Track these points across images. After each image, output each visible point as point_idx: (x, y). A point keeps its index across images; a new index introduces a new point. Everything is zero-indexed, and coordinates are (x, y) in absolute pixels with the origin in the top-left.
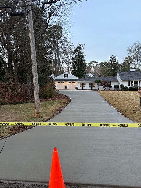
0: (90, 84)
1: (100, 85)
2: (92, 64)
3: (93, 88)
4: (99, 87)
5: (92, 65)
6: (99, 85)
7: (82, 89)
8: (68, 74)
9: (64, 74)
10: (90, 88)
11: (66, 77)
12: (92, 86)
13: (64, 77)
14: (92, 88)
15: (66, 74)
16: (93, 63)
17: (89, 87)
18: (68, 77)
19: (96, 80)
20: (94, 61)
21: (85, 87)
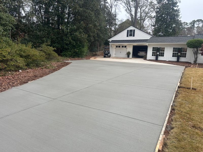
0: (175, 49)
1: (200, 52)
2: (195, 24)
3: (182, 59)
4: (197, 58)
5: (196, 26)
6: (196, 53)
7: (156, 60)
8: (134, 30)
9: (128, 31)
10: (175, 59)
11: (131, 35)
12: (179, 54)
13: (127, 36)
14: (178, 59)
15: (131, 31)
16: (198, 23)
17: (173, 56)
18: (134, 36)
19: (192, 39)
20: (199, 20)
21: (163, 56)
